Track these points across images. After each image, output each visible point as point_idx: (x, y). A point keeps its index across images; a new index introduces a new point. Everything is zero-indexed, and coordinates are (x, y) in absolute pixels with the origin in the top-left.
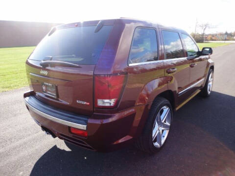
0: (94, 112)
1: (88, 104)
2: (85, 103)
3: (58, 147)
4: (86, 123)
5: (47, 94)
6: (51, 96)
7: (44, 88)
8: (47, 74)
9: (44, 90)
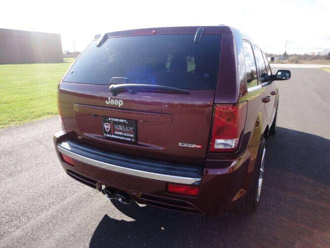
0: (206, 158)
1: (199, 147)
2: (194, 146)
3: (112, 217)
4: (201, 175)
5: (113, 136)
6: (122, 138)
7: (107, 126)
8: (122, 104)
9: (108, 129)
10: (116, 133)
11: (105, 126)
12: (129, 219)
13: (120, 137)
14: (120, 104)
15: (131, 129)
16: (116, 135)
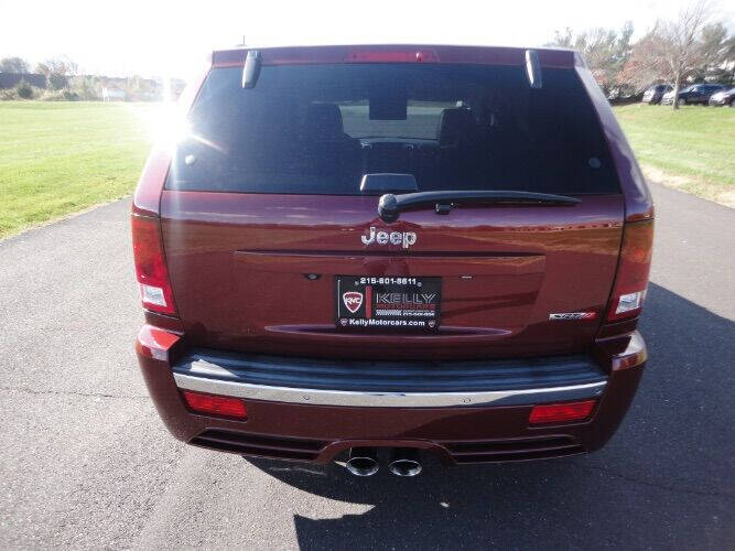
5: (372, 322)
6: (397, 323)
7: (352, 300)
8: (413, 242)
9: (353, 306)
10: (379, 312)
11: (346, 301)
12: (360, 509)
13: (392, 323)
14: (408, 240)
15: (429, 298)
16: (379, 318)
